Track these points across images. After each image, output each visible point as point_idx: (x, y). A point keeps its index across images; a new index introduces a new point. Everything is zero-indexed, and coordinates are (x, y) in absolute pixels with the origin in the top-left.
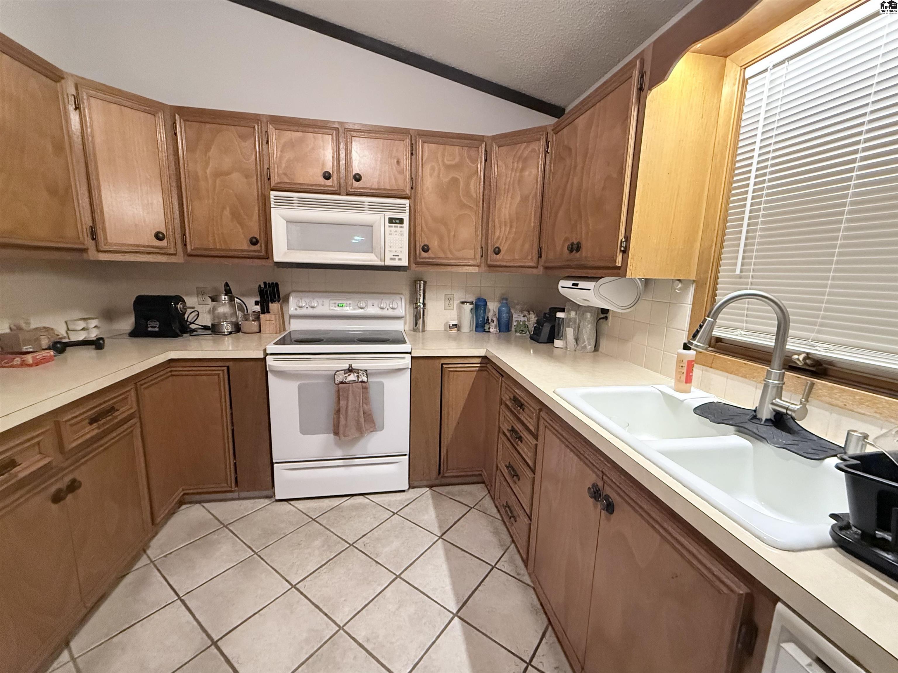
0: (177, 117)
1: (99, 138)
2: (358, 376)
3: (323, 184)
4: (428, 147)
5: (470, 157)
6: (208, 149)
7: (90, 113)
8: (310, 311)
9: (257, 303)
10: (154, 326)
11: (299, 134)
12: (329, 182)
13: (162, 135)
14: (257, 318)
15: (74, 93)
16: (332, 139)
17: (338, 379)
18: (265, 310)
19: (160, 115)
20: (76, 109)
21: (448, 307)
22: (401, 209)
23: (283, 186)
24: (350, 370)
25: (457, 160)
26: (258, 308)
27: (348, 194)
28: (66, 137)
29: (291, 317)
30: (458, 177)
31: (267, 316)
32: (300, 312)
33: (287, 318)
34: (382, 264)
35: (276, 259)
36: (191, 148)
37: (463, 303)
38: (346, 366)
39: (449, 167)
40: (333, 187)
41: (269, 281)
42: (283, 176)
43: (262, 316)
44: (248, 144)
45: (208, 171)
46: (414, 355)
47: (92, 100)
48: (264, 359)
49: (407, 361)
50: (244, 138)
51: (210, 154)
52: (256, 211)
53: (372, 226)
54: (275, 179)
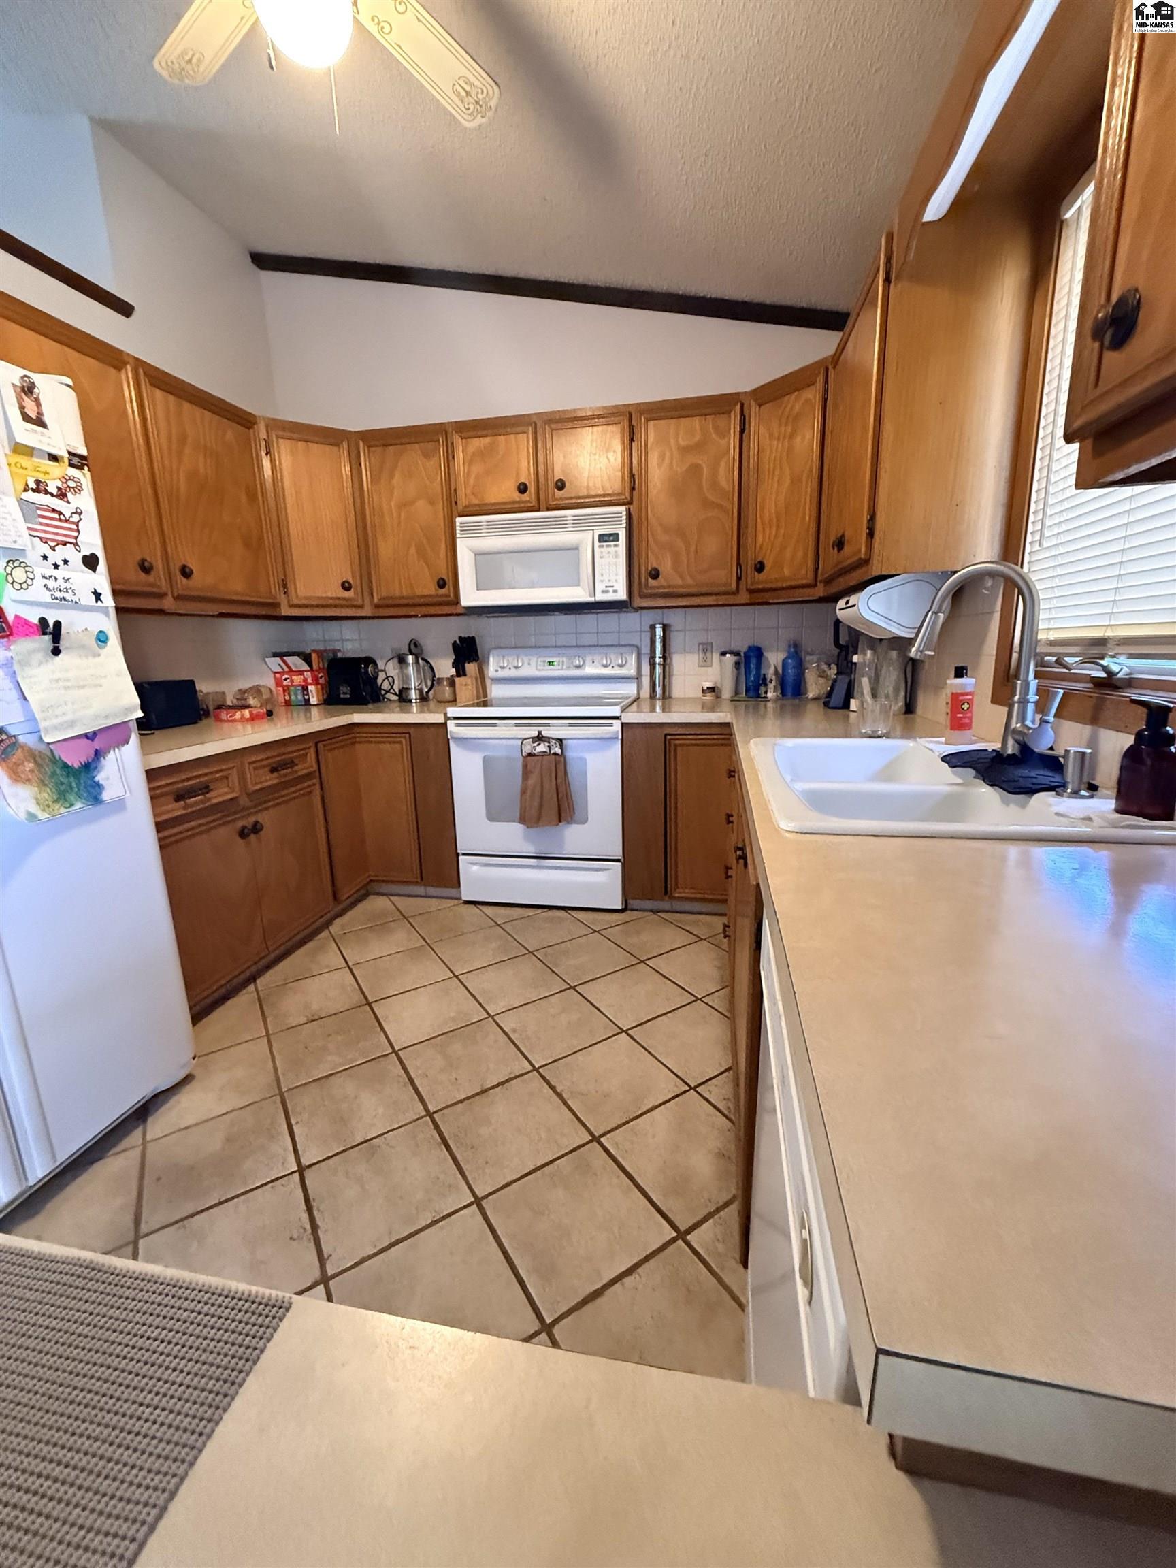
0: (361, 444)
1: (287, 483)
2: (549, 747)
3: (518, 499)
4: (655, 425)
5: (716, 428)
6: (392, 476)
7: (279, 457)
8: (513, 673)
9: (452, 665)
10: (345, 692)
11: (487, 440)
12: (525, 497)
13: (346, 468)
14: (452, 683)
15: (265, 437)
16: (528, 437)
17: (527, 749)
18: (461, 672)
19: (345, 445)
20: (267, 454)
21: (705, 663)
22: (615, 518)
23: (471, 509)
25: (697, 437)
26: (453, 671)
27: (548, 510)
28: (258, 486)
29: (492, 679)
30: (700, 462)
31: (464, 679)
32: (501, 674)
33: (488, 682)
34: (592, 599)
35: (464, 603)
36: (375, 480)
37: (722, 654)
38: (536, 733)
39: (685, 450)
40: (529, 501)
42: (472, 497)
43: (457, 679)
44: (432, 463)
45: (393, 504)
46: (624, 719)
47: (281, 441)
48: (445, 724)
49: (617, 725)
50: (427, 456)
51: (395, 481)
52: (443, 546)
53: (577, 548)
54: (462, 502)
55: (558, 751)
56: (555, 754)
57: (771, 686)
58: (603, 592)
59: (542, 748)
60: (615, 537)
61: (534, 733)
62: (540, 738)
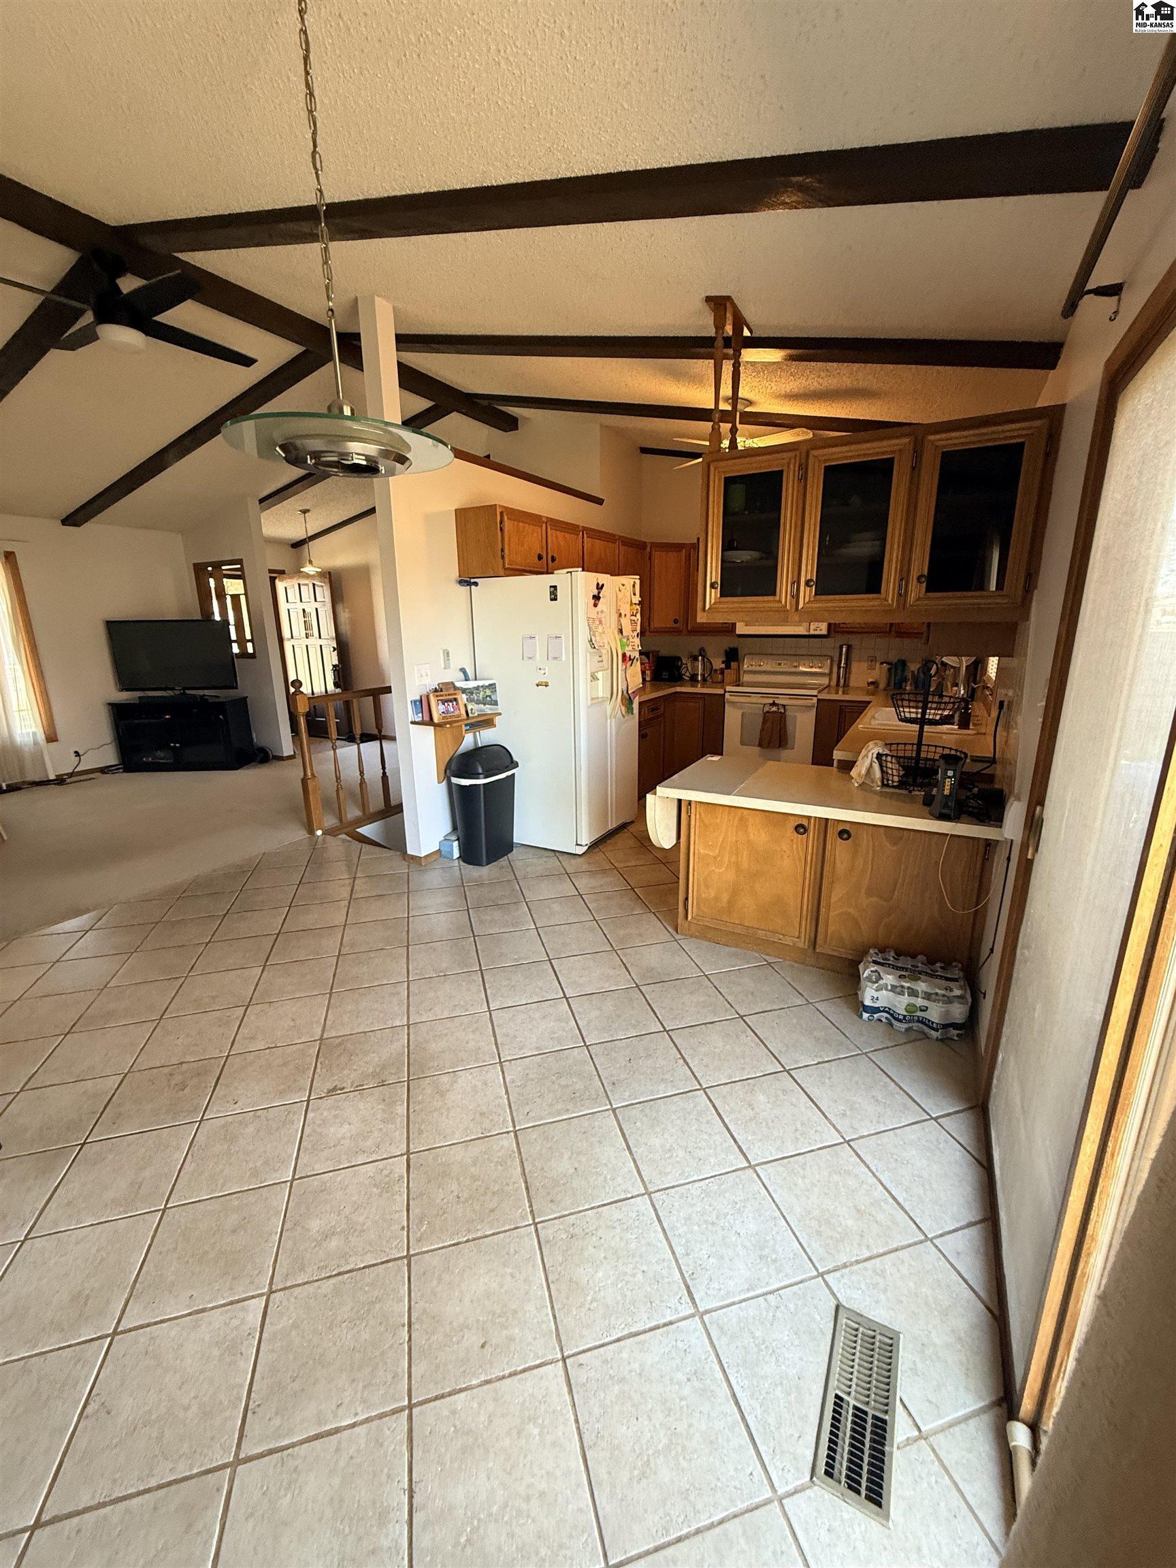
8: (758, 668)
9: (723, 662)
10: (665, 675)
14: (722, 672)
17: (766, 709)
18: (728, 667)
21: (872, 668)
24: (774, 704)
26: (723, 666)
29: (745, 671)
31: (729, 671)
32: (750, 668)
33: (741, 672)
34: (808, 633)
35: (737, 632)
37: (882, 663)
38: (771, 702)
41: (731, 646)
43: (726, 671)
46: (819, 697)
48: (724, 695)
49: (815, 700)
55: (783, 711)
56: (781, 713)
57: (909, 683)
58: (814, 629)
59: (774, 709)
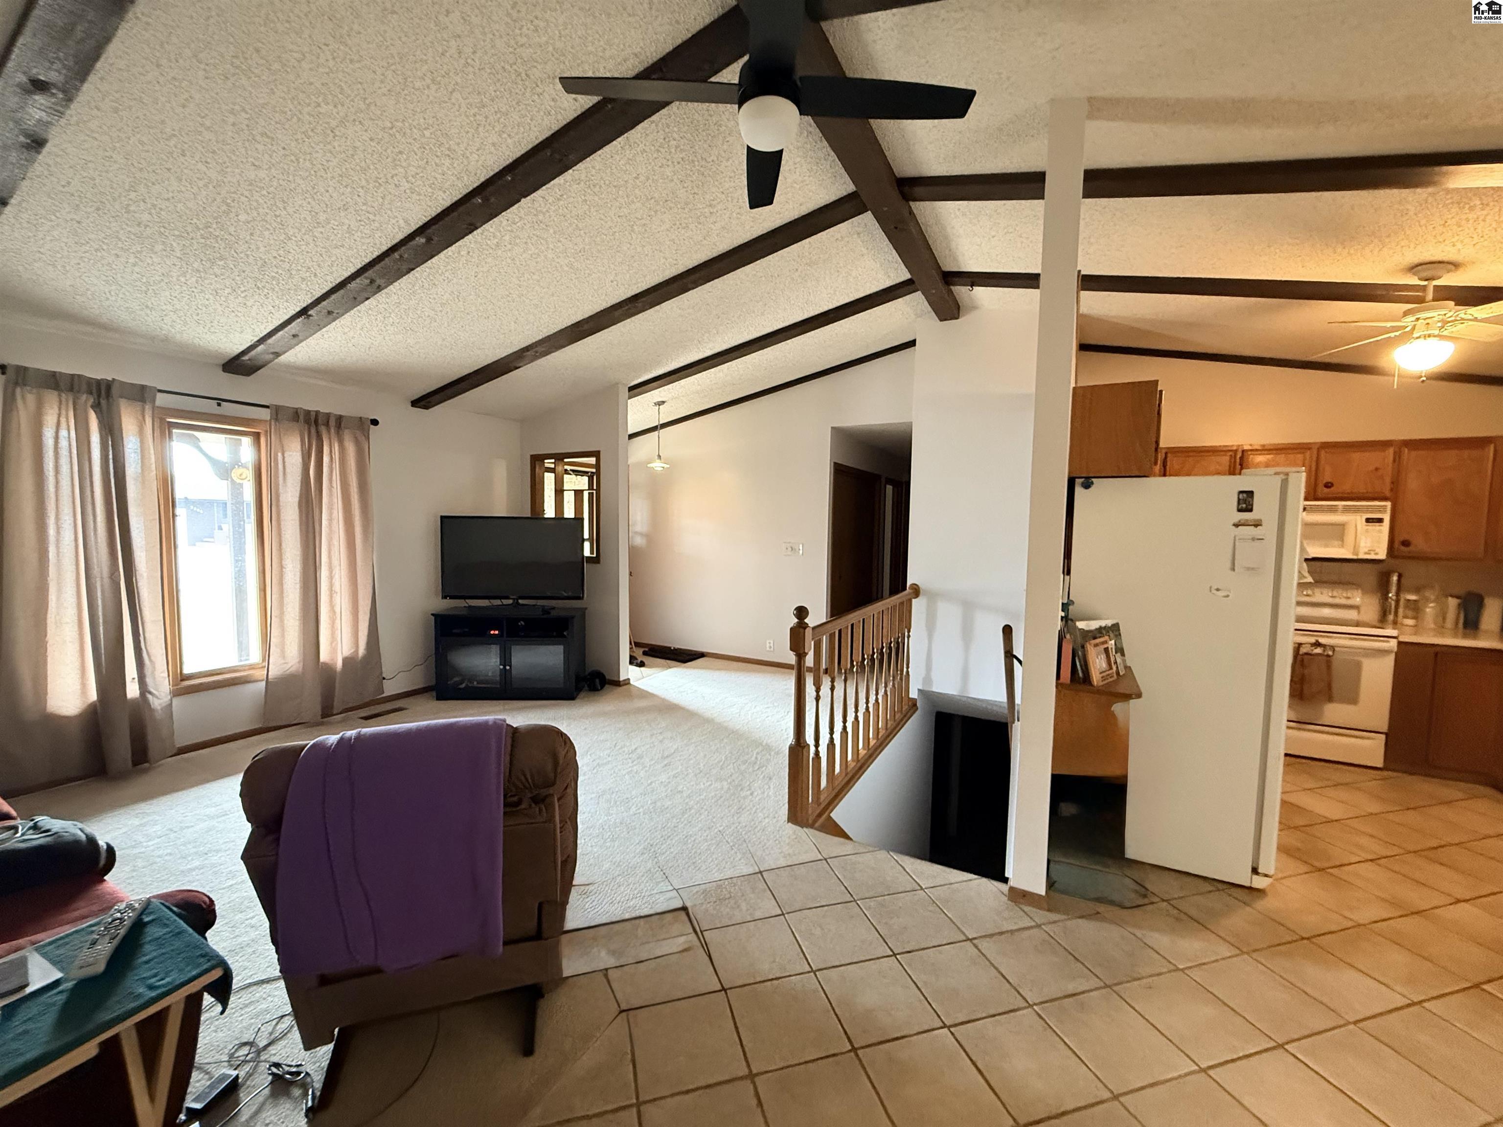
2: (1323, 650)
11: (1270, 456)
17: (1304, 650)
22: (1382, 510)
27: (1317, 500)
34: (1355, 557)
39: (1442, 469)
46: (1402, 640)
49: (1393, 643)
53: (1344, 525)
55: (1330, 653)
56: (1328, 656)
58: (1366, 553)
59: (1318, 650)
60: (1380, 521)
61: (1312, 640)
62: (1317, 644)
